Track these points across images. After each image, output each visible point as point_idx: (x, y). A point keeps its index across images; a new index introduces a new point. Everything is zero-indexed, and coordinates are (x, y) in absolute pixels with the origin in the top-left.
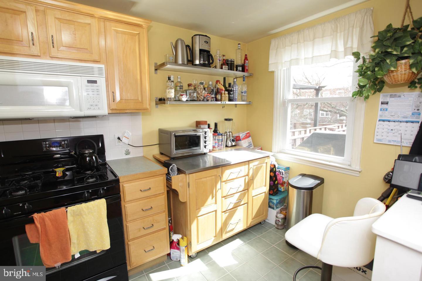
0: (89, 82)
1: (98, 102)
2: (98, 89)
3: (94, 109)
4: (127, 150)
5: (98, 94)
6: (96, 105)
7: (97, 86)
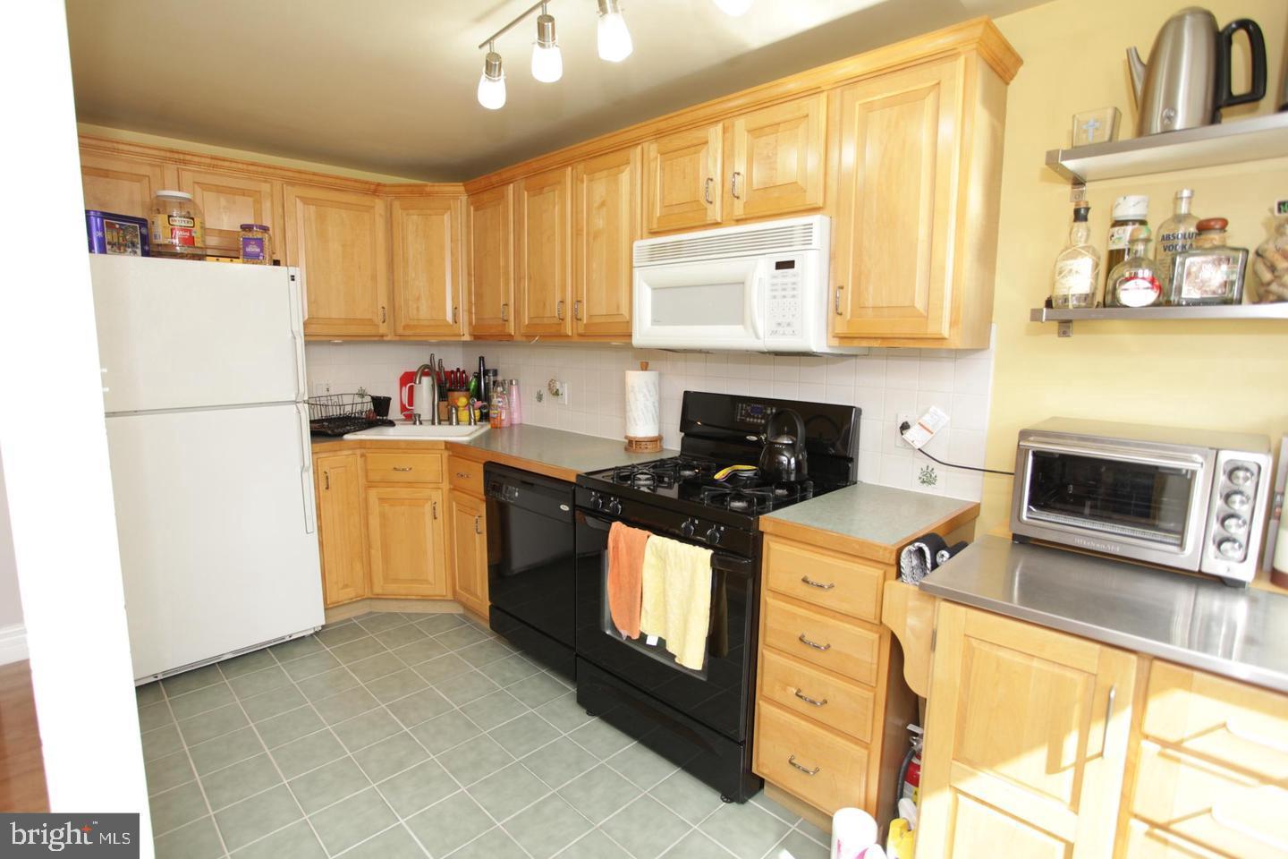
0: (780, 265)
1: (793, 316)
2: (794, 284)
3: (784, 334)
4: (928, 467)
5: (794, 296)
6: (789, 325)
7: (795, 276)
